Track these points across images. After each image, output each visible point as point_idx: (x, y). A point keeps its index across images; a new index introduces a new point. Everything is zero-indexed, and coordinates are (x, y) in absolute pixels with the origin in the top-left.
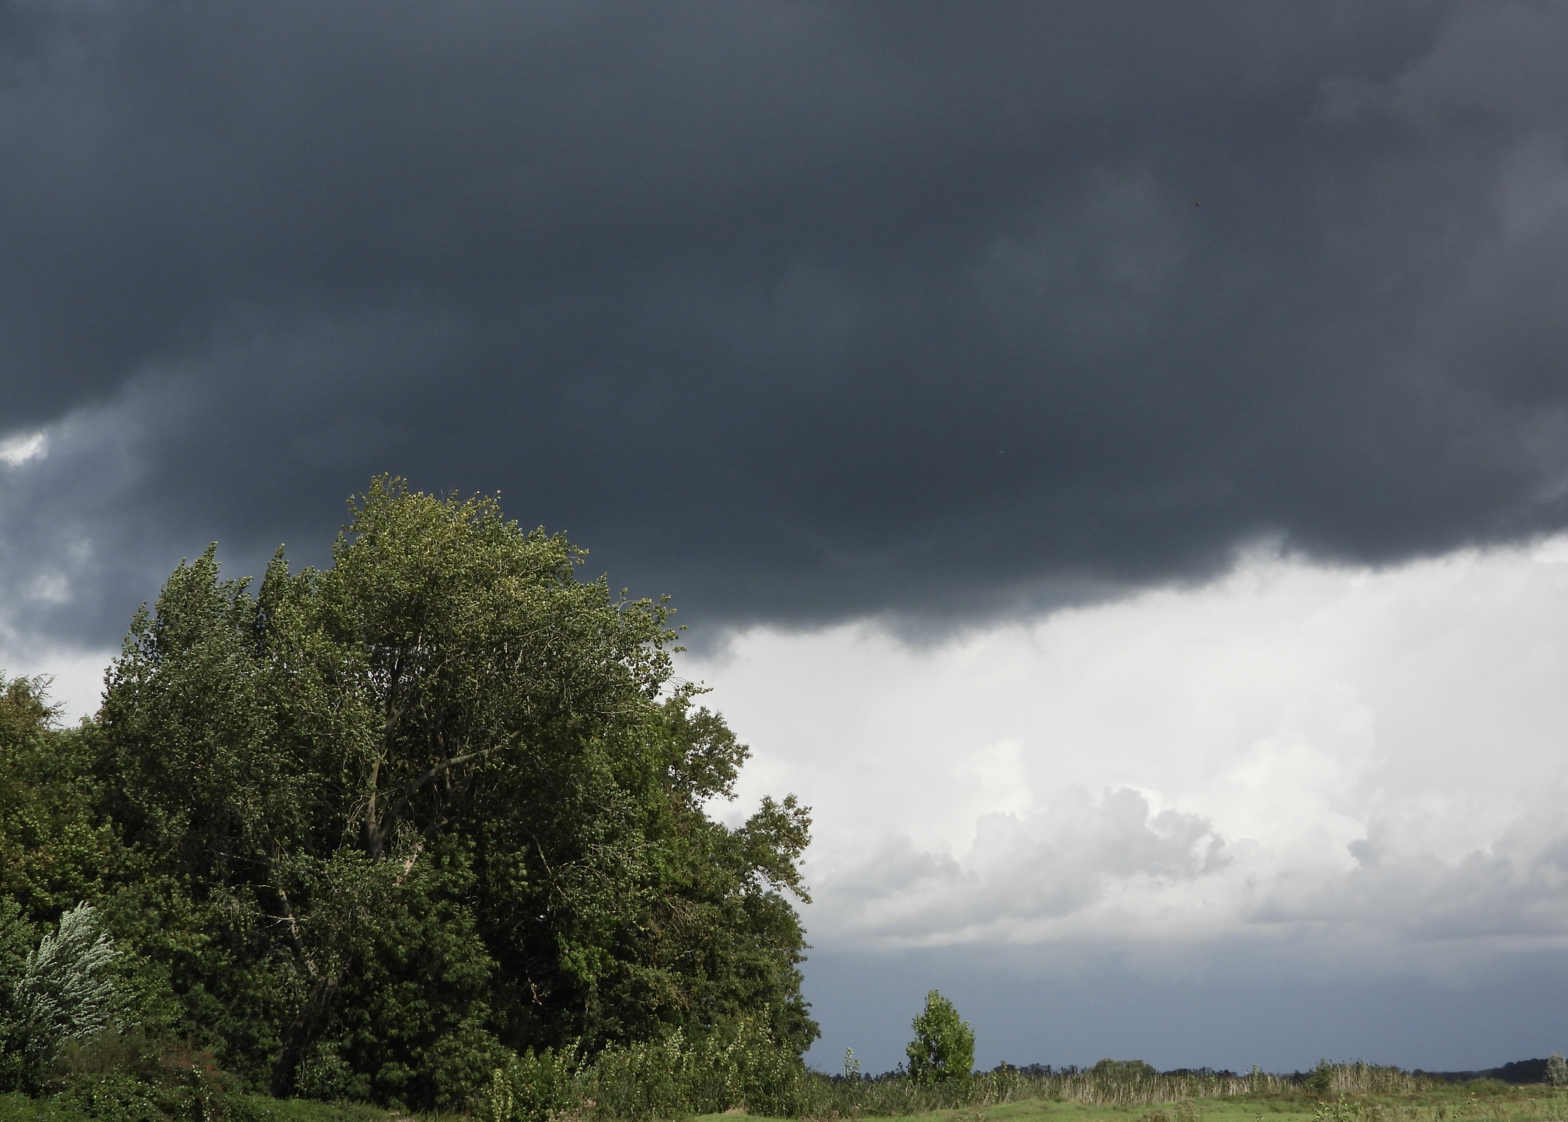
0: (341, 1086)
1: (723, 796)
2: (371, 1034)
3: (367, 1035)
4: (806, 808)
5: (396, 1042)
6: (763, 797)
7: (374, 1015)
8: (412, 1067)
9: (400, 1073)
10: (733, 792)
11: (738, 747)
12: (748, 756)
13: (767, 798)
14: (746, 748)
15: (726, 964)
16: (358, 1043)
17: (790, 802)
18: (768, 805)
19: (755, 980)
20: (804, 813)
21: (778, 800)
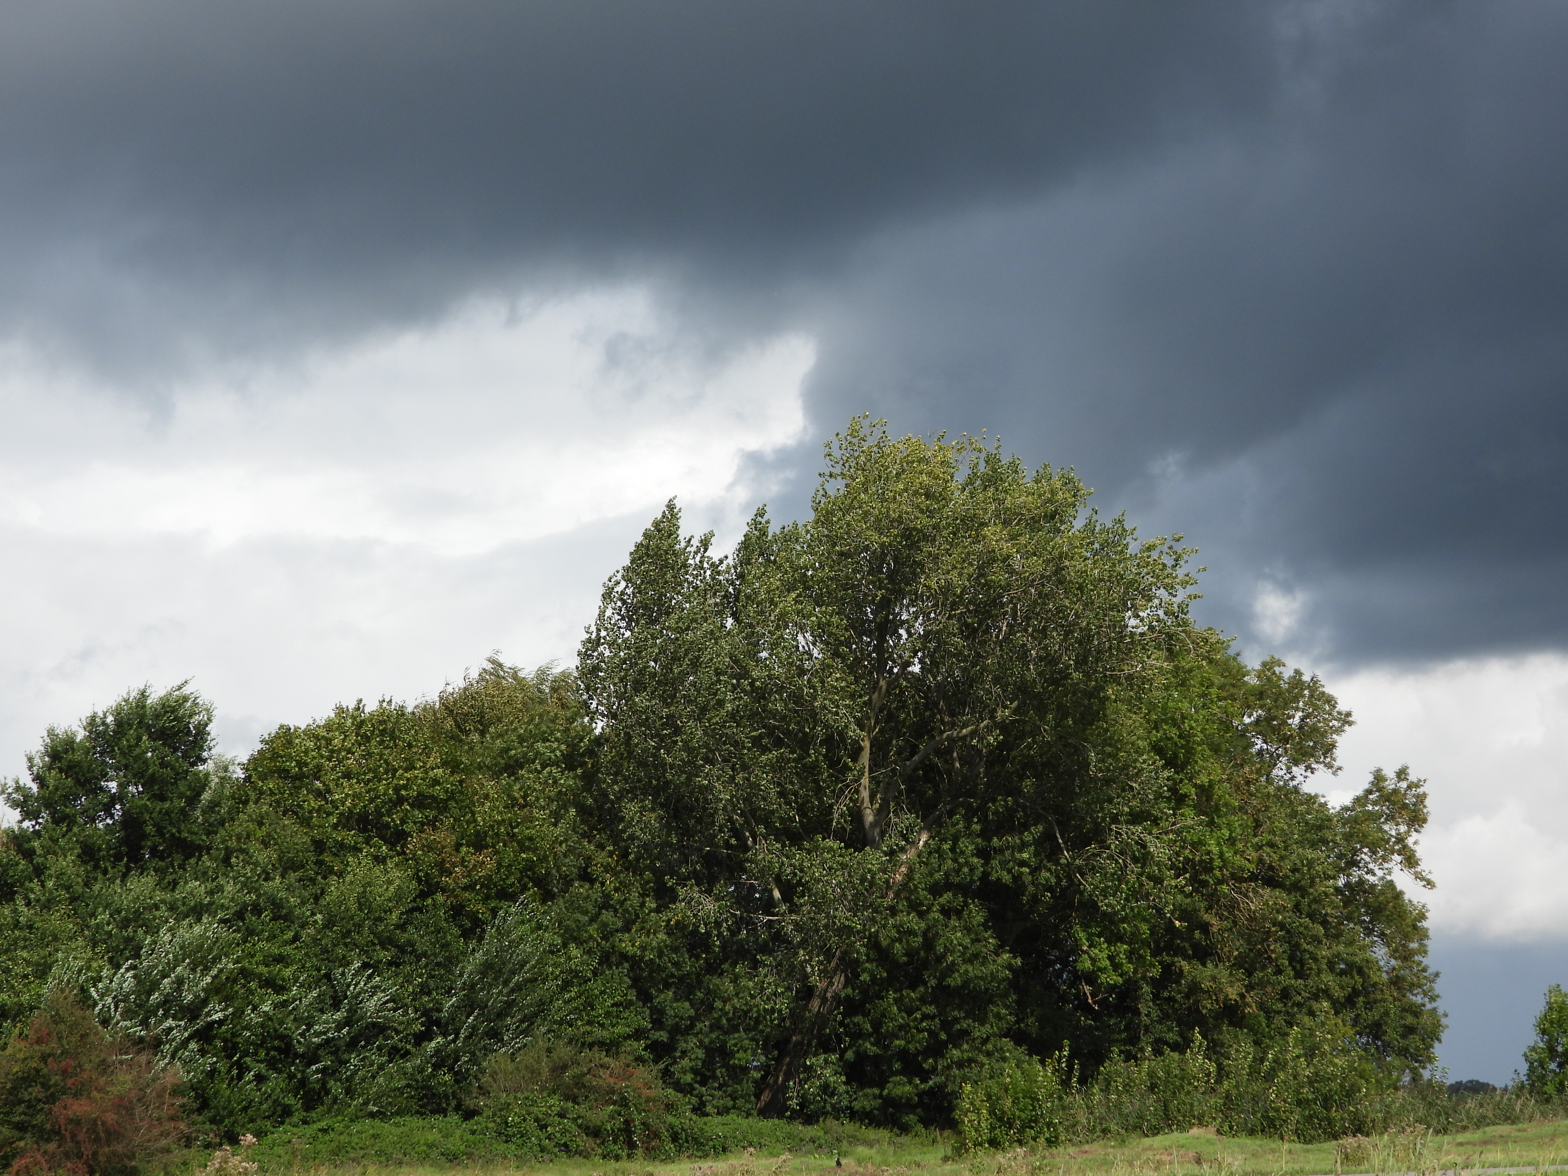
0: (845, 1103)
1: (1325, 769)
2: (873, 1044)
3: (869, 1047)
4: (1420, 780)
5: (903, 1055)
6: (1373, 769)
7: (877, 1025)
8: (924, 1080)
9: (908, 1088)
10: (1336, 764)
11: (1339, 713)
12: (1350, 724)
13: (1379, 771)
14: (1349, 714)
15: (1316, 960)
16: (862, 1057)
17: (1402, 774)
18: (1379, 777)
19: (1353, 978)
20: (1417, 786)
21: (1390, 773)
